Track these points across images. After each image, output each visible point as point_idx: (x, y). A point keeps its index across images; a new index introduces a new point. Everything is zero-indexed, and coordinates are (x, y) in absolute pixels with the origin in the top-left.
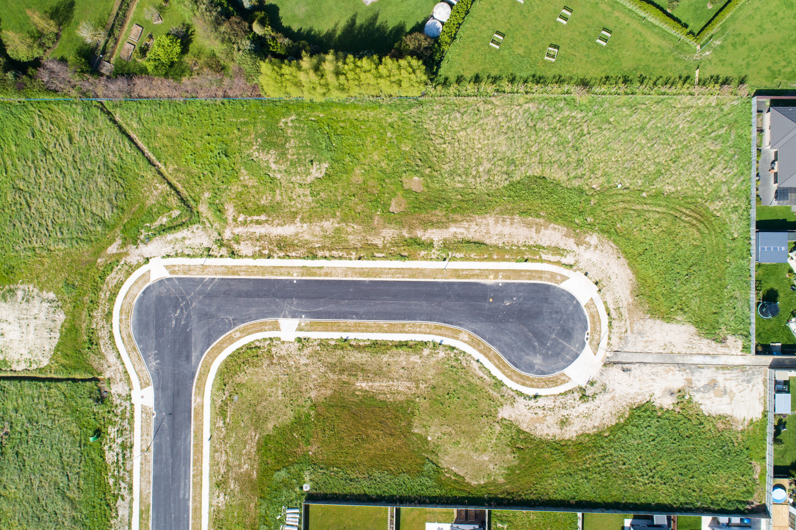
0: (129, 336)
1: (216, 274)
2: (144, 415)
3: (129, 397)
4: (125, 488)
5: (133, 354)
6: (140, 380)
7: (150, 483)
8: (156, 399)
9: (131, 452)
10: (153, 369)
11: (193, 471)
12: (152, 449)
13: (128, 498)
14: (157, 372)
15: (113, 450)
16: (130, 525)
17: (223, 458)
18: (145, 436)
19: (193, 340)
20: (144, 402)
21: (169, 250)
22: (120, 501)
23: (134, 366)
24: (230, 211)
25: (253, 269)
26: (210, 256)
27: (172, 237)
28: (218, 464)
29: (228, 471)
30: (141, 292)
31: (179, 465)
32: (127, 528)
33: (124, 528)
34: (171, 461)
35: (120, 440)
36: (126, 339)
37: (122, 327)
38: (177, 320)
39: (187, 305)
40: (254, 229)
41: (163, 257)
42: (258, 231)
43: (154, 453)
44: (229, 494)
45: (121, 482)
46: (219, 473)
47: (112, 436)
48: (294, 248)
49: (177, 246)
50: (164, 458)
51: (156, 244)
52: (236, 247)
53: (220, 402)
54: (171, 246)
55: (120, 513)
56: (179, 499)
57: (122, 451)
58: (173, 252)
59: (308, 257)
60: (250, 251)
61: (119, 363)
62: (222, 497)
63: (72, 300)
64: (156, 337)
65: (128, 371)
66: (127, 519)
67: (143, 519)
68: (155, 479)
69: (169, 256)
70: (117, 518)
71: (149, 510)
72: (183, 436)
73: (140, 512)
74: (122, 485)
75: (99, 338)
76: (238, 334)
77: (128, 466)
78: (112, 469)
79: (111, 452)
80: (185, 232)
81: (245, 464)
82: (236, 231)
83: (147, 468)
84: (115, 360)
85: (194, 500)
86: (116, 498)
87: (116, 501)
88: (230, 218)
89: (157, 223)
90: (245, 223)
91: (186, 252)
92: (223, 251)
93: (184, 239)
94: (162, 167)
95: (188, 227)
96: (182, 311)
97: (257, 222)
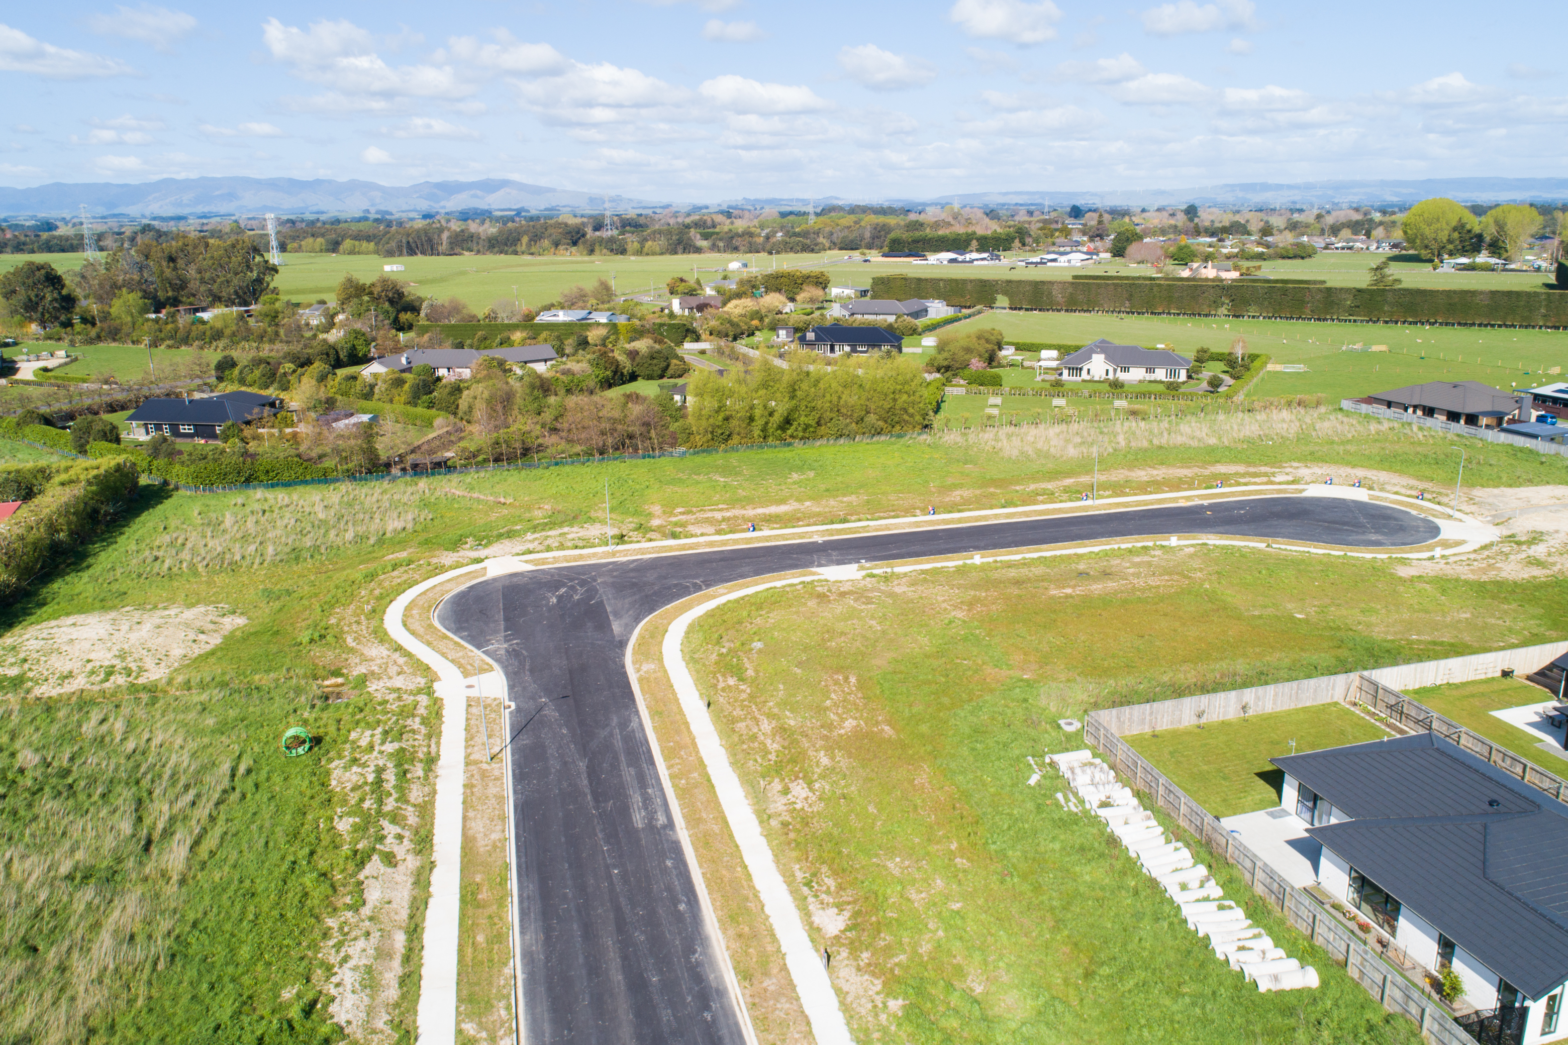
0: (431, 626)
1: (641, 554)
2: (475, 711)
3: (429, 691)
4: (400, 837)
5: (441, 645)
6: (460, 666)
7: (503, 818)
8: (511, 687)
9: (429, 769)
10: (503, 652)
11: (669, 767)
12: (507, 756)
13: (412, 863)
14: (513, 653)
15: (364, 765)
16: (414, 931)
17: (766, 726)
18: (482, 738)
19: (609, 609)
20: (473, 693)
21: (531, 546)
22: (375, 865)
23: (444, 655)
24: (657, 509)
25: (724, 543)
26: (624, 543)
27: (536, 535)
28: (754, 738)
29: (794, 742)
30: (463, 587)
31: (615, 766)
32: (400, 939)
33: (385, 935)
34: (582, 765)
35: (390, 747)
36: (421, 631)
37: (410, 620)
38: (560, 598)
39: (583, 583)
40: (709, 515)
41: (518, 554)
42: (718, 515)
43: (514, 763)
44: (823, 777)
45: (385, 823)
46: (766, 752)
47: (364, 743)
48: (799, 519)
49: (549, 542)
50: (555, 765)
51: (501, 546)
52: (679, 530)
53: (714, 657)
54: (536, 543)
55: (373, 895)
56: (632, 832)
57: (399, 765)
58: (540, 548)
59: (832, 523)
60: (711, 530)
61: (396, 655)
62: (799, 790)
63: (277, 605)
64: (507, 619)
65: (426, 661)
66: (404, 914)
67: (479, 905)
68: (524, 810)
69: (531, 552)
70: (355, 908)
71: (503, 881)
72: (615, 720)
73: (463, 888)
74: (391, 829)
75: (342, 631)
76: (722, 591)
77: (416, 794)
78: (353, 799)
79: (355, 769)
80: (566, 530)
81: (843, 720)
82: (674, 519)
83: (492, 790)
84: (385, 653)
85: (693, 821)
86: (360, 859)
87: (361, 865)
88: (658, 513)
89: (504, 530)
90: (688, 512)
91: (570, 544)
92: (653, 535)
93: (564, 534)
94: (509, 501)
95: (572, 525)
96: (572, 588)
97: (713, 510)
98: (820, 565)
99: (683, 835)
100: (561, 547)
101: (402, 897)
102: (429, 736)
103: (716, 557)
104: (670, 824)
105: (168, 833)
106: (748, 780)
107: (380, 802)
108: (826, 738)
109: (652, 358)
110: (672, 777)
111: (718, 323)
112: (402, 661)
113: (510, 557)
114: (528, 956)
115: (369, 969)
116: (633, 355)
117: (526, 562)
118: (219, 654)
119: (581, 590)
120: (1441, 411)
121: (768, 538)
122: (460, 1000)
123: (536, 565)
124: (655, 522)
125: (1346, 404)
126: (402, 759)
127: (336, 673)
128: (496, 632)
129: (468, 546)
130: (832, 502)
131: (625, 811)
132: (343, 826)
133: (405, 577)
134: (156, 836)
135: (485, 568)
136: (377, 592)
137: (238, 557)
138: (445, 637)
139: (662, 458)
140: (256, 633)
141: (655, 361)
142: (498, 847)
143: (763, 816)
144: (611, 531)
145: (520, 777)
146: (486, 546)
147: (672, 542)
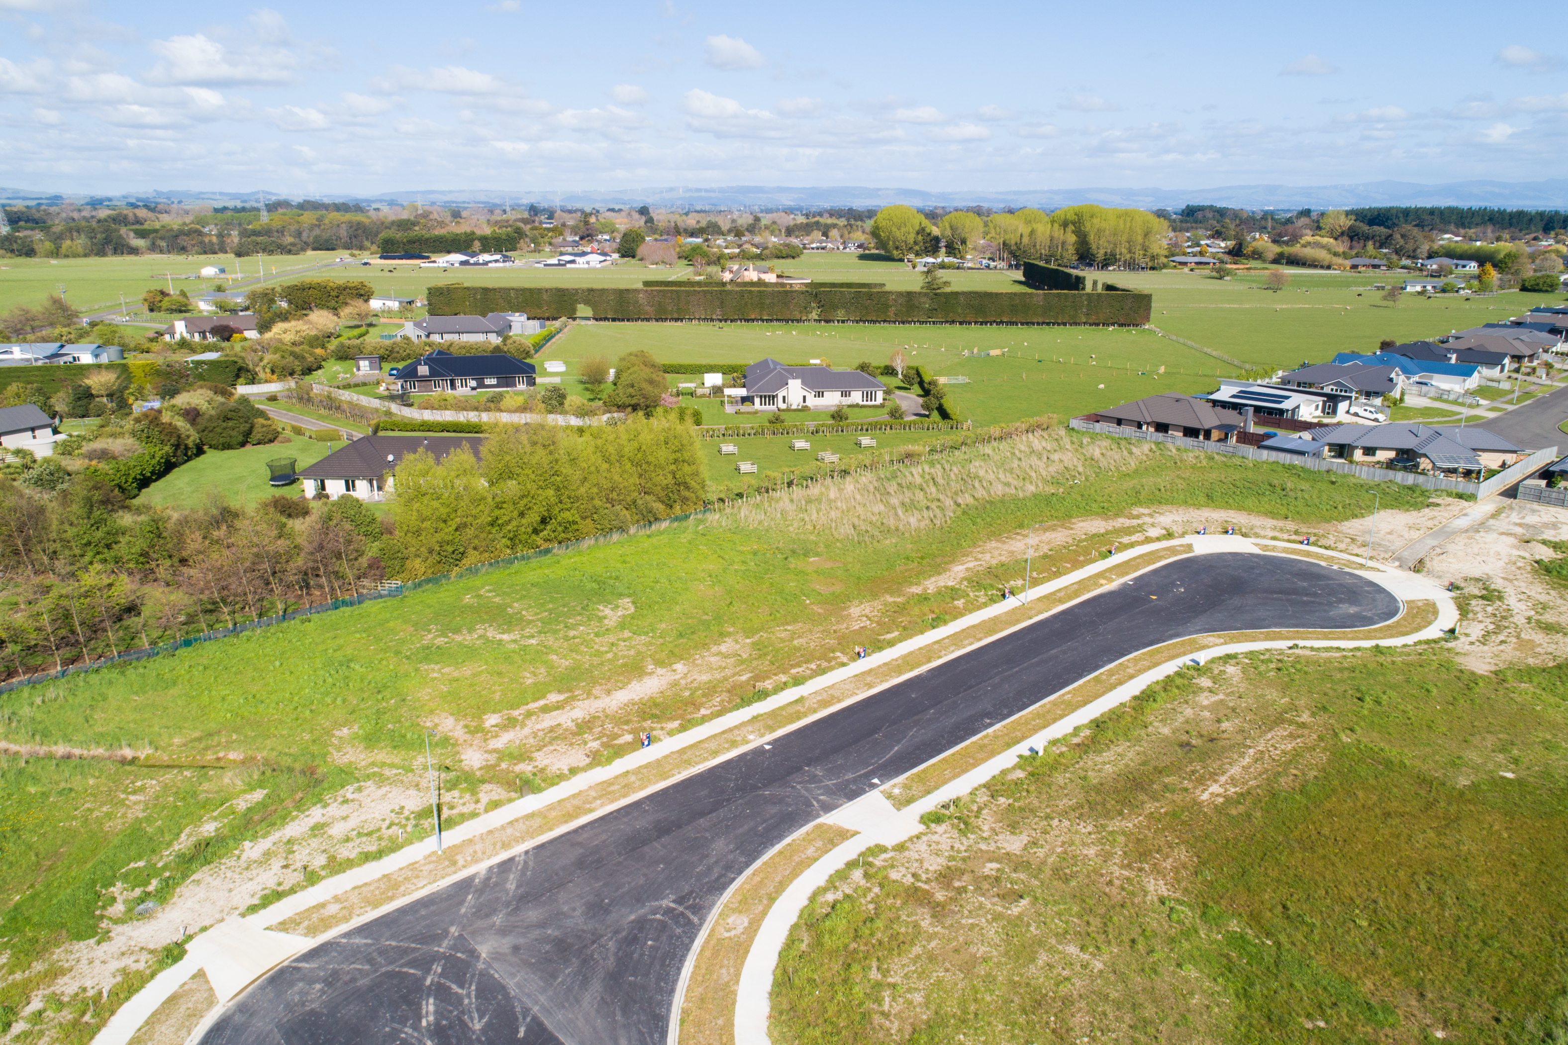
1: (506, 846)
21: (268, 878)
24: (448, 726)
25: (624, 782)
26: (451, 823)
27: (265, 844)
39: (457, 968)
40: (548, 721)
41: (253, 909)
42: (566, 718)
48: (695, 705)
49: (301, 856)
51: (201, 892)
52: (525, 768)
54: (276, 864)
58: (292, 878)
59: (746, 703)
60: (578, 757)
69: (283, 894)
80: (316, 814)
82: (499, 743)
88: (459, 733)
89: (184, 843)
90: (510, 724)
91: (346, 852)
92: (488, 792)
93: (318, 829)
94: (144, 752)
95: (320, 800)
96: (441, 992)
97: (546, 709)
98: (828, 808)
100: (336, 866)
103: (642, 823)
109: (227, 419)
111: (277, 356)
113: (234, 920)
116: (193, 415)
117: (284, 926)
119: (468, 995)
120: (1176, 427)
121: (682, 756)
123: (312, 931)
124: (474, 760)
125: (1074, 423)
129: (119, 908)
130: (712, 660)
135: (201, 975)
139: (367, 604)
141: (230, 424)
144: (413, 802)
146: (163, 895)
147: (531, 803)
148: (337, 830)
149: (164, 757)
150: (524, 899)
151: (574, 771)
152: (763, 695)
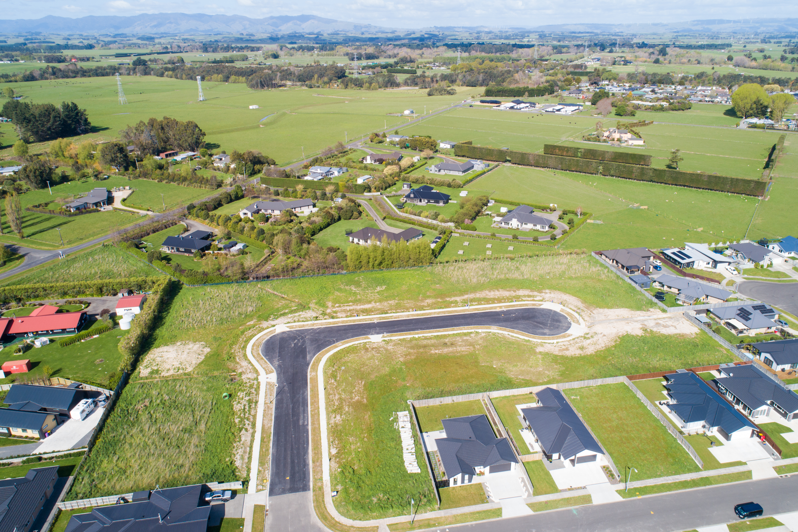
0: (259, 354)
1: (321, 325)
2: (268, 386)
3: (257, 379)
4: (249, 424)
5: (262, 362)
6: (266, 370)
7: (271, 420)
8: (278, 379)
9: (256, 405)
10: (277, 365)
11: (311, 408)
12: (274, 402)
13: (251, 431)
14: (279, 366)
15: (241, 404)
16: (251, 447)
17: (337, 397)
18: (268, 396)
19: (307, 350)
20: (268, 380)
21: (289, 320)
22: (243, 431)
23: (261, 366)
24: (330, 304)
25: (347, 321)
26: (317, 320)
27: (292, 315)
28: (333, 401)
29: (342, 403)
30: (268, 338)
31: (298, 407)
32: (248, 449)
33: (245, 448)
34: (291, 406)
35: (247, 398)
36: (256, 356)
37: (253, 351)
38: (295, 344)
39: (302, 338)
40: (345, 308)
41: (285, 324)
42: (348, 308)
43: (276, 404)
44: (345, 414)
45: (246, 420)
46: (334, 405)
47: (241, 397)
48: (372, 312)
49: (295, 319)
50: (285, 405)
51: (281, 319)
52: (335, 315)
53: (331, 372)
54: (292, 318)
55: (243, 439)
56: (299, 426)
57: (249, 404)
58: (292, 321)
59: (382, 314)
60: (344, 315)
61: (249, 365)
62: (338, 417)
63: (218, 343)
64: (279, 352)
65: (257, 368)
66: (249, 443)
67: (264, 442)
68: (276, 418)
69: (289, 323)
70: (239, 442)
71: (270, 436)
72: (301, 392)
73: (261, 438)
74: (247, 422)
75: (235, 356)
76: (341, 344)
77: (253, 412)
78: (239, 413)
79: (239, 405)
80: (301, 313)
81: (355, 396)
82: (334, 310)
83: (270, 412)
84: (247, 364)
85: (313, 424)
86: (240, 430)
87: (241, 431)
88: (330, 306)
89: (282, 312)
90: (340, 306)
91: (301, 320)
92: (326, 317)
93: (300, 315)
94: (285, 296)
95: (302, 311)
96: (299, 340)
97: (347, 306)
98: (372, 334)
99: (310, 428)
100: (299, 321)
101: (249, 439)
102: (256, 395)
103: (343, 328)
104: (308, 425)
105: (200, 420)
106: (328, 414)
107: (245, 414)
108: (349, 402)
109: (346, 212)
110: (311, 411)
111: (381, 181)
112: (251, 367)
113: (282, 324)
114: (273, 454)
115: (242, 455)
116: (340, 209)
117: (287, 327)
118: (204, 363)
119: (301, 341)
121: (360, 320)
122: (259, 463)
123: (290, 329)
124: (329, 311)
125: (593, 254)
126: (250, 401)
127: (234, 371)
128: (276, 357)
129: (270, 318)
130: (386, 304)
131: (298, 420)
132: (237, 421)
133: (253, 333)
134: (198, 421)
135: (275, 329)
136: (245, 339)
137: (205, 322)
138: (262, 359)
139: (338, 275)
140: (213, 355)
141: (348, 213)
142: (270, 428)
143: (328, 424)
144: (315, 315)
145: (277, 408)
146: (276, 319)
147: (331, 320)
148: (301, 316)
149: (288, 298)
150: (318, 333)
151: (342, 317)
152: (386, 313)
